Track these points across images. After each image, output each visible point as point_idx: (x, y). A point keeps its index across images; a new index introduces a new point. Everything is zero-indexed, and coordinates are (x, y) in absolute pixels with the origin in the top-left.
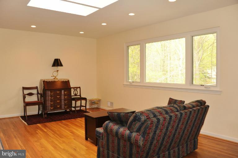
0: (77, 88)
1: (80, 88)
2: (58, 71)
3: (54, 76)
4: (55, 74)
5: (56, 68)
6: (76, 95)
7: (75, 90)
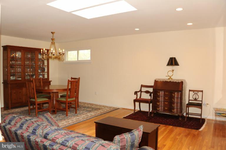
0: (198, 91)
1: (202, 91)
2: (173, 70)
3: (169, 76)
4: (170, 74)
5: (171, 68)
6: (196, 100)
7: (195, 94)
